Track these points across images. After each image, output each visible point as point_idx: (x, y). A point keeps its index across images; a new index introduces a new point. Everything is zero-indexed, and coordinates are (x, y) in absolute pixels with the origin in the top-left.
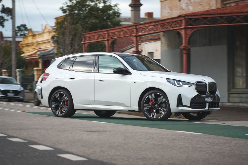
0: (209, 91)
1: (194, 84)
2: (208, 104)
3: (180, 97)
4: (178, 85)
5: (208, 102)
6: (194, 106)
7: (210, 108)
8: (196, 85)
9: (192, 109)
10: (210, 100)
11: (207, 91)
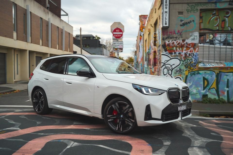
0: (182, 98)
1: (166, 91)
2: (181, 113)
3: (148, 108)
4: (147, 92)
5: (180, 111)
6: (166, 117)
7: (183, 117)
8: (168, 92)
9: (163, 121)
10: (183, 108)
11: (181, 98)
